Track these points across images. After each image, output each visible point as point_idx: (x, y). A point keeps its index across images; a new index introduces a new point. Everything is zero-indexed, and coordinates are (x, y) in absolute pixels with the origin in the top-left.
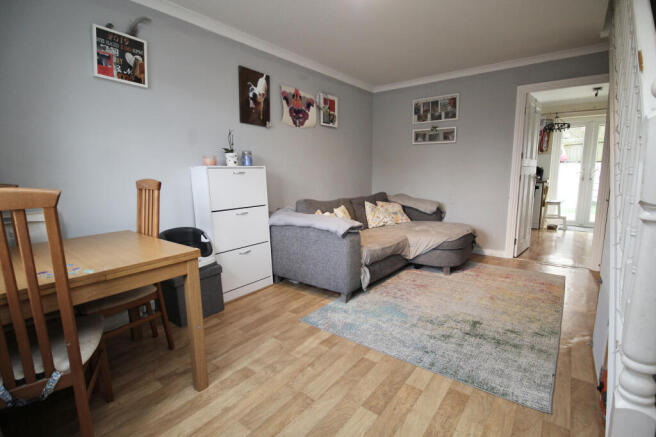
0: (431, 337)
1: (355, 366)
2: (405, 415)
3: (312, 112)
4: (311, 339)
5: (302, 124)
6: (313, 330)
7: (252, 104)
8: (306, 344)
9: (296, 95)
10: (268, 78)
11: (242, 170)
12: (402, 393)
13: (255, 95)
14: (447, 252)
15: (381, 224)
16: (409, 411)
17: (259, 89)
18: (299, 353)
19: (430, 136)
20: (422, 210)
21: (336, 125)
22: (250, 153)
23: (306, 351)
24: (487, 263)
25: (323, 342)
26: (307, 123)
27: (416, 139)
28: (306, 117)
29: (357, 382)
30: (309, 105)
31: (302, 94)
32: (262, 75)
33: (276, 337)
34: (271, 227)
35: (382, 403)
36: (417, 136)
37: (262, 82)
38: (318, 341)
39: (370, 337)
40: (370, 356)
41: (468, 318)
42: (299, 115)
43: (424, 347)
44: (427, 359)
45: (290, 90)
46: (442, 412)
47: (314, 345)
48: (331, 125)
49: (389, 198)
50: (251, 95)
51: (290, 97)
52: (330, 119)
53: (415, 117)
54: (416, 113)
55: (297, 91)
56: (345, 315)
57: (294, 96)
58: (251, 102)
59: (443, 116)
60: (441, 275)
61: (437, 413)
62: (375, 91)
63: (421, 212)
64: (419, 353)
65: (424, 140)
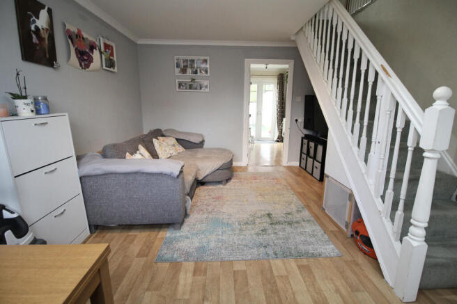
0: (258, 234)
1: (235, 281)
2: (294, 297)
3: (96, 55)
4: (182, 276)
5: (87, 66)
6: (176, 266)
7: (35, 39)
8: (182, 282)
9: (79, 35)
10: (50, 11)
11: (43, 121)
12: (280, 284)
13: (37, 28)
14: (226, 171)
15: (169, 156)
16: (294, 294)
17: (42, 21)
18: (184, 293)
19: (190, 85)
20: (191, 140)
21: (116, 70)
22: (45, 99)
23: (188, 288)
24: (237, 171)
25: (195, 273)
26: (92, 65)
27: (179, 87)
28: (90, 60)
29: (248, 292)
30: (92, 47)
31: (85, 36)
32: (43, 7)
33: (148, 289)
34: (81, 178)
35: (276, 299)
36: (180, 85)
37: (43, 14)
38: (190, 275)
39: (223, 251)
40: (237, 267)
41: (263, 213)
42: (84, 58)
43: (261, 244)
44: (270, 252)
45: (74, 30)
46: (307, 283)
47: (190, 280)
48: (112, 69)
49: (164, 133)
50: (33, 28)
51: (74, 37)
52: (111, 64)
53: (177, 70)
54: (177, 67)
55: (79, 31)
56: (188, 241)
57: (77, 36)
58: (34, 36)
59: (199, 71)
60: (221, 186)
61: (306, 285)
62: (139, 42)
63: (192, 142)
64: (262, 249)
65: (186, 89)
